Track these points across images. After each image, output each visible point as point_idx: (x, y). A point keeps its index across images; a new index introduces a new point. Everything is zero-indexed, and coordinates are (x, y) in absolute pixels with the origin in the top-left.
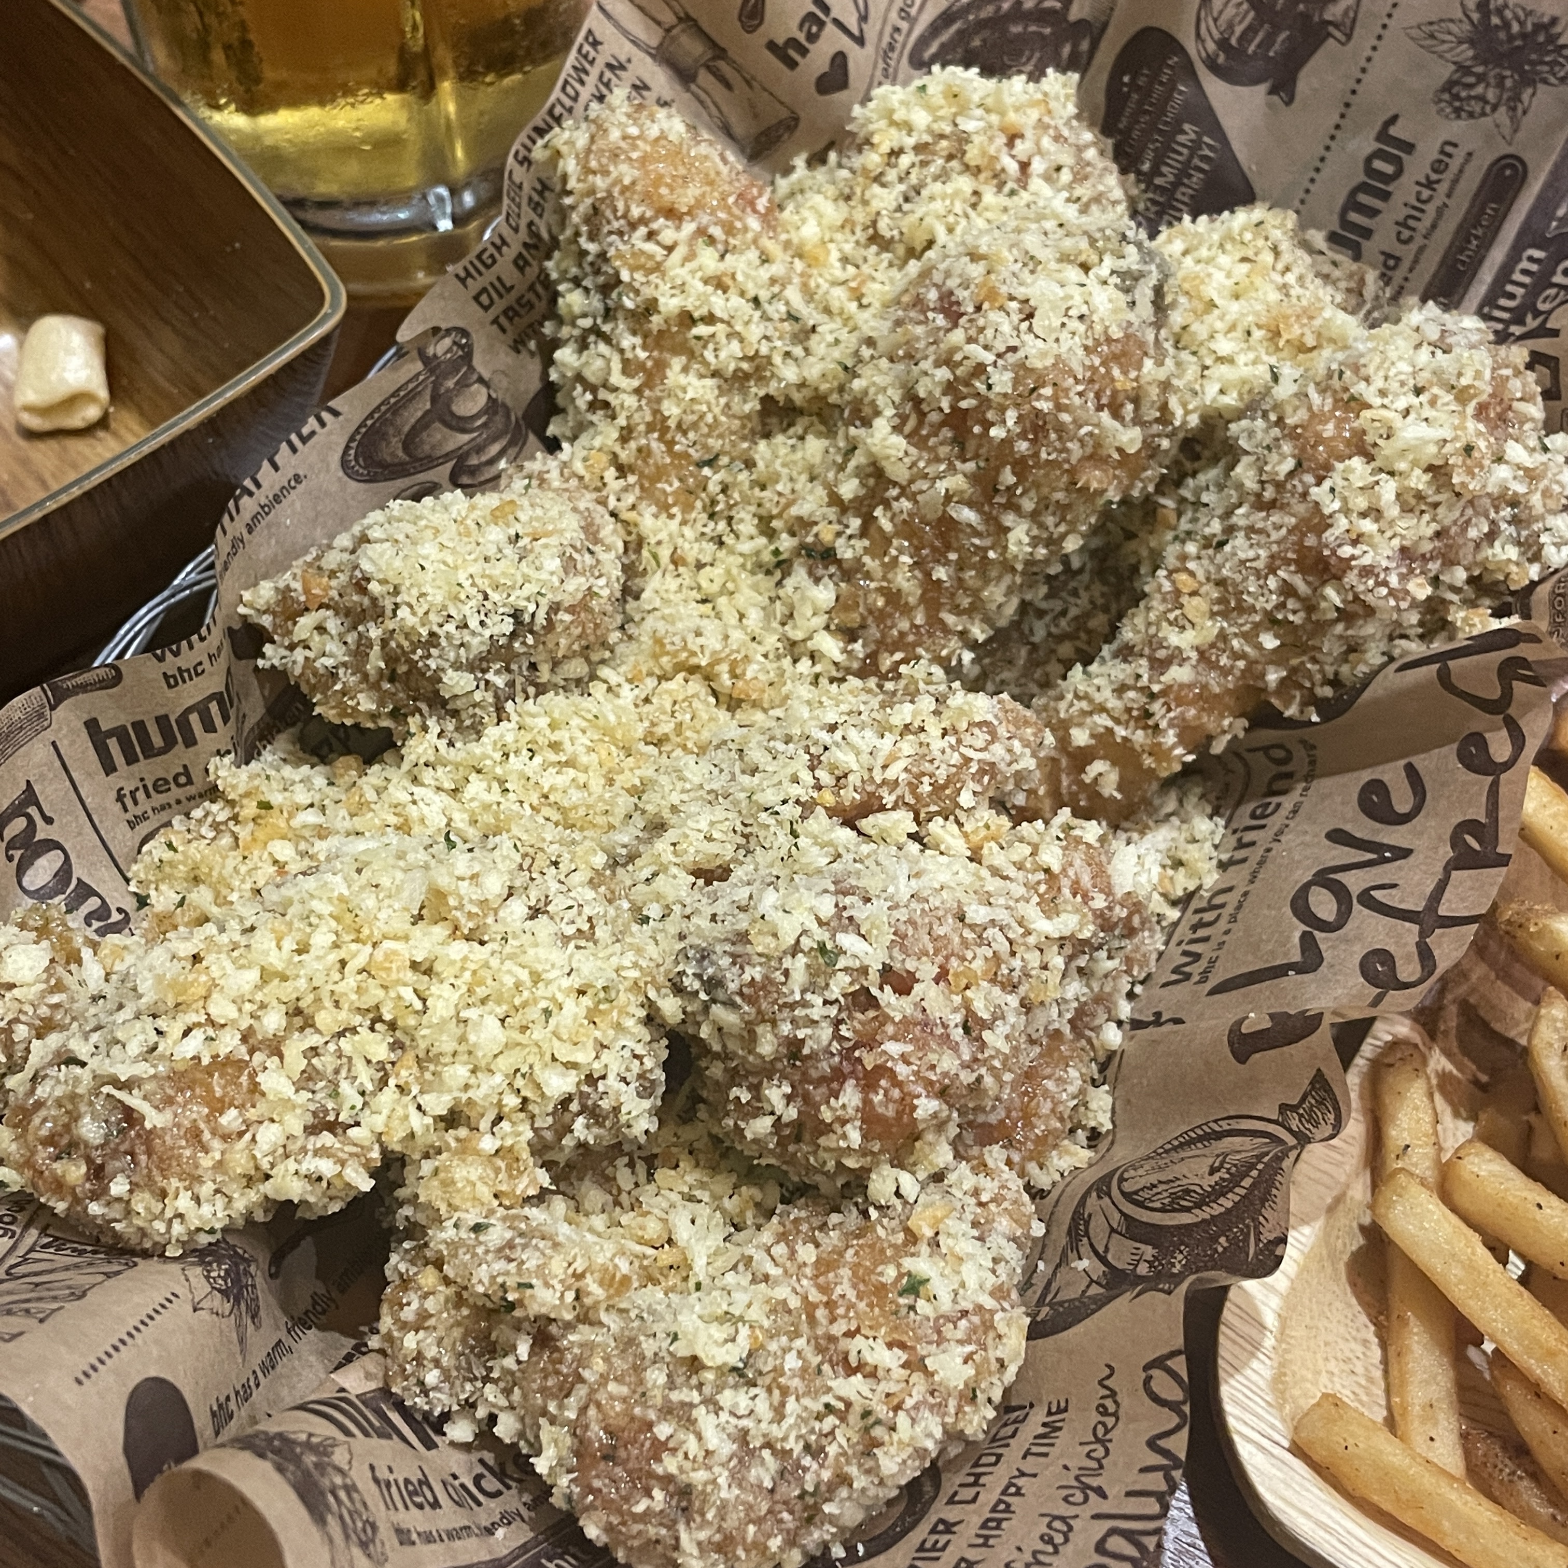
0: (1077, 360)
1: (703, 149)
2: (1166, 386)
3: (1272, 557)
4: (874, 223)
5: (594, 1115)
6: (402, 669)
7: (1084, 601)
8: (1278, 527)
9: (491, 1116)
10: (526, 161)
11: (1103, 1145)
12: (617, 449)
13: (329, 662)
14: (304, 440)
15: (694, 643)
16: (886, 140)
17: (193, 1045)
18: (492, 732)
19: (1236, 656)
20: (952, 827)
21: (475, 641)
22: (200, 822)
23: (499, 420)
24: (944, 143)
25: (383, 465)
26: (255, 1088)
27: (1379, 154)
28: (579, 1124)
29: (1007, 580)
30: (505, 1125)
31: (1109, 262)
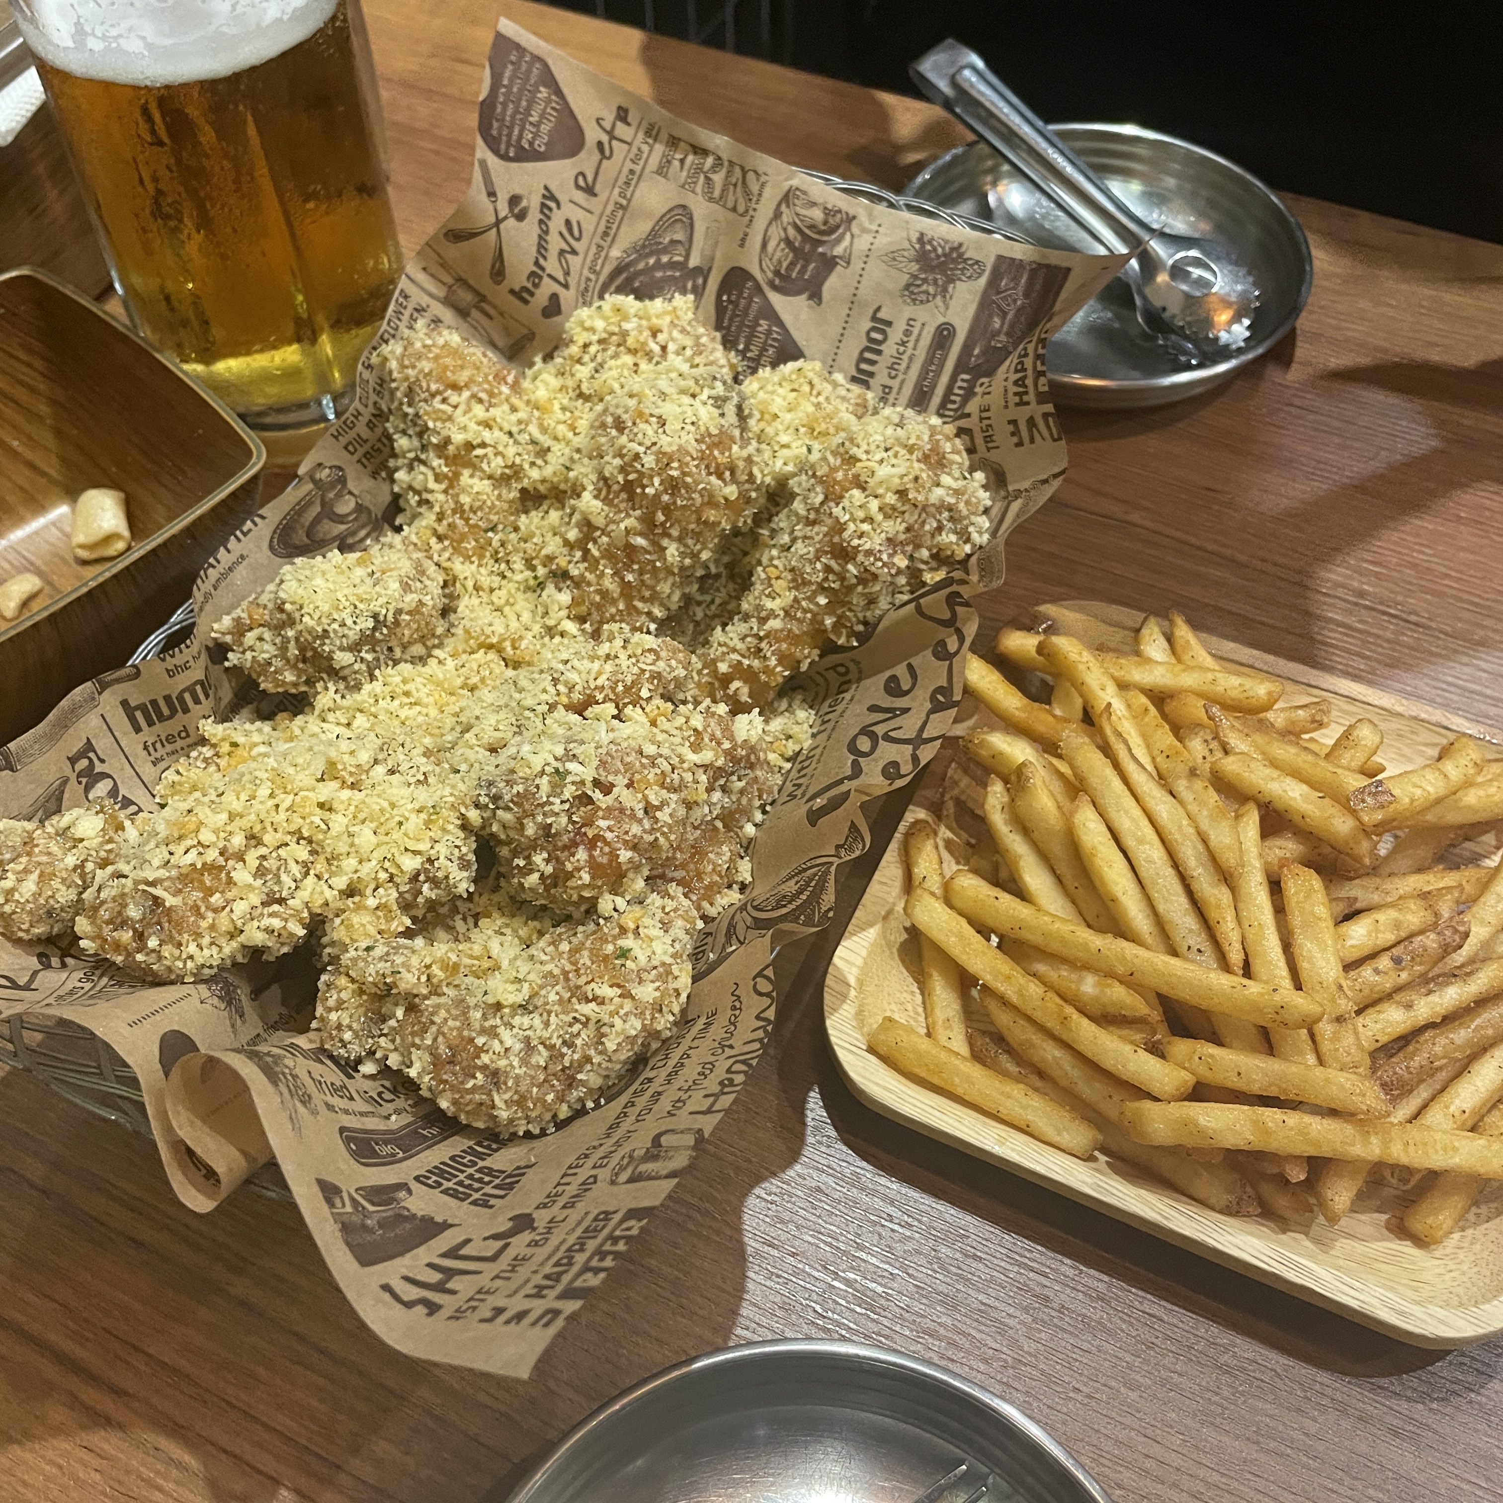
0: (693, 447)
1: (472, 350)
2: (749, 460)
3: (817, 551)
4: (579, 386)
5: (435, 882)
6: (309, 654)
7: (723, 593)
8: (817, 534)
9: (372, 886)
10: (369, 367)
11: (748, 891)
12: (436, 526)
13: (266, 656)
14: (245, 534)
15: (488, 631)
16: (581, 338)
17: (192, 857)
18: (367, 687)
19: (805, 611)
20: (638, 710)
21: (351, 633)
22: (196, 759)
23: (364, 517)
24: (615, 338)
25: (296, 547)
26: (230, 882)
27: (874, 329)
28: (426, 888)
29: (670, 580)
30: (381, 890)
31: (706, 392)
